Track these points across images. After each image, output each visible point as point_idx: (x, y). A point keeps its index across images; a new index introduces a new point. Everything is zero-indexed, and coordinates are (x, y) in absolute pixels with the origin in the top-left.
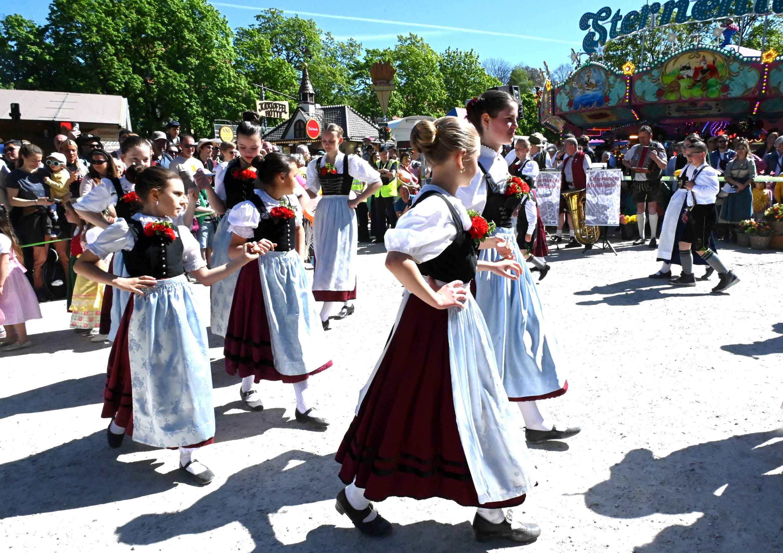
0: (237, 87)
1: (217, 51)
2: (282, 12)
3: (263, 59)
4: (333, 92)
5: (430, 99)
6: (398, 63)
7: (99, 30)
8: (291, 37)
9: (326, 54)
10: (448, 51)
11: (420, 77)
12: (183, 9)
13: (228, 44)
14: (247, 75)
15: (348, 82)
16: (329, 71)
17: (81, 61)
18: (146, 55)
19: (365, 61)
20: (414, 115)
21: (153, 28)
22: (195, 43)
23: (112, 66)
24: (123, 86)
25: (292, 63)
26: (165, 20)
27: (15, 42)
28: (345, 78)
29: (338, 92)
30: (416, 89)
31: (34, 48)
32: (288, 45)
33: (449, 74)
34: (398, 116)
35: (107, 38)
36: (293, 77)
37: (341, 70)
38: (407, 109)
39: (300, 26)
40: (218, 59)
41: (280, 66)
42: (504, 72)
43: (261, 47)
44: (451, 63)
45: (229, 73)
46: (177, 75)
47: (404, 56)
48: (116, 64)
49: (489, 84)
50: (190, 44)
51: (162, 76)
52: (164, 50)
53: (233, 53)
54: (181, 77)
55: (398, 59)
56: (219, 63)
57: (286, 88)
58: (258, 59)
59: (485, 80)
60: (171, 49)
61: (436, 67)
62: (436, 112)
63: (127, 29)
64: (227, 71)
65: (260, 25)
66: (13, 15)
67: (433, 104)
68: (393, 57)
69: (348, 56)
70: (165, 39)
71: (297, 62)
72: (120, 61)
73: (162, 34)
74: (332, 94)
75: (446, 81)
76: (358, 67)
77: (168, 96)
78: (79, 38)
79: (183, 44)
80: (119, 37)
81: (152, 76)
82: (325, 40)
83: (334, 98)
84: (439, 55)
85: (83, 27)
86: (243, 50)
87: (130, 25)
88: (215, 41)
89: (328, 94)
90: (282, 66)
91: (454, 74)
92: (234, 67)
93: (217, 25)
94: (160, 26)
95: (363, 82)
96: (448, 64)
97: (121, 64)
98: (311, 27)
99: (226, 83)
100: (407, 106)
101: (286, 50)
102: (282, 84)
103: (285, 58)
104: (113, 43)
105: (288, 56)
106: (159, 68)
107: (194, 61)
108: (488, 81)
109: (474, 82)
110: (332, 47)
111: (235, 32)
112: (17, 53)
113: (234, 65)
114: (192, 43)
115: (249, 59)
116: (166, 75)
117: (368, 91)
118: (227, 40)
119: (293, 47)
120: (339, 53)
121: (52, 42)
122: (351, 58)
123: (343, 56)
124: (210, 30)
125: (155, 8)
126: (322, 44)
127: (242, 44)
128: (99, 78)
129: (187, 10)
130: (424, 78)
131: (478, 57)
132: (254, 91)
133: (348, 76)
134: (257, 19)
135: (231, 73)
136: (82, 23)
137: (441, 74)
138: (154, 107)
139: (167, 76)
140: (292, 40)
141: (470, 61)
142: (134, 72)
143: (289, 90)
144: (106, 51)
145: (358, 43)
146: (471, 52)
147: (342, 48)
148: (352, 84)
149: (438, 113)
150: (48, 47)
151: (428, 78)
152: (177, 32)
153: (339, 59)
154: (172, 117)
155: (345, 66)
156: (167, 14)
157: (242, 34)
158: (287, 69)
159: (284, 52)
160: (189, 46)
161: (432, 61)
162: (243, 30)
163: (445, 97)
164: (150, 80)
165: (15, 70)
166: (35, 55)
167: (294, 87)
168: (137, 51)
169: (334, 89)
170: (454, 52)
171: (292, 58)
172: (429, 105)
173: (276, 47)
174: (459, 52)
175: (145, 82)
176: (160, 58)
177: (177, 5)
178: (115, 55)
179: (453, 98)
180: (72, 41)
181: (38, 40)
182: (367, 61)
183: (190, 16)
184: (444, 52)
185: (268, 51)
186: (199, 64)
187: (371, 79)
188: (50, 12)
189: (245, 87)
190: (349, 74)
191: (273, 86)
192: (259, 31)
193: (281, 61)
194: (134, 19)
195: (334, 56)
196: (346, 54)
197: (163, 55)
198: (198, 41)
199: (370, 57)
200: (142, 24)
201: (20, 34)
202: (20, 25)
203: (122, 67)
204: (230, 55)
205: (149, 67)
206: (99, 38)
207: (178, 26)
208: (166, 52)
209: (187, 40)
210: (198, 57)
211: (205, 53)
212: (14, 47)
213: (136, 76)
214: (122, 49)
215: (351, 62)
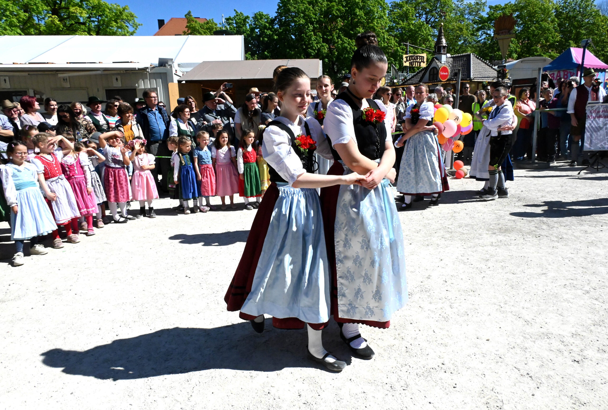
0: (388, 46)
1: (378, 21)
3: (409, 23)
4: (459, 43)
5: (542, 43)
6: (517, 13)
7: (305, 15)
8: (430, 4)
9: (456, 13)
11: (535, 24)
13: (385, 14)
14: (395, 36)
15: (472, 35)
16: (458, 27)
17: (293, 37)
18: (331, 29)
19: (487, 16)
20: (527, 57)
21: (337, 9)
22: (363, 17)
23: (310, 39)
24: (316, 51)
25: (429, 24)
27: (259, 30)
28: (470, 31)
29: (463, 43)
30: (531, 34)
31: (269, 32)
32: (428, 10)
33: (564, 18)
34: (513, 58)
35: (309, 21)
36: (429, 35)
37: (467, 25)
38: (521, 51)
40: (377, 27)
41: (420, 27)
43: (407, 14)
44: (567, 8)
45: (384, 36)
46: (351, 41)
47: (522, 8)
48: (313, 38)
49: (603, 24)
50: (359, 18)
51: (340, 42)
52: (342, 24)
53: (388, 21)
55: (517, 10)
56: (378, 29)
57: (424, 43)
58: (405, 24)
59: (600, 20)
60: (347, 23)
61: (552, 13)
62: (548, 52)
63: (321, 13)
64: (383, 35)
66: (258, 13)
67: (546, 45)
68: (512, 9)
69: (474, 13)
70: (343, 18)
71: (433, 22)
72: (315, 34)
73: (342, 13)
74: (458, 45)
75: (559, 25)
76: (482, 21)
77: (342, 56)
78: (292, 22)
79: (354, 19)
80: (316, 19)
81: (335, 43)
83: (460, 48)
84: (555, 2)
85: (296, 15)
86: (394, 18)
87: (323, 9)
88: (376, 14)
89: (455, 45)
90: (421, 27)
91: (568, 18)
92: (387, 31)
94: (341, 8)
95: (485, 33)
96: (564, 10)
97: (316, 37)
99: (382, 43)
100: (522, 49)
101: (425, 14)
102: (420, 41)
103: (424, 20)
104: (312, 23)
105: (426, 18)
106: (339, 37)
107: (361, 30)
108: (602, 21)
109: (588, 23)
110: (461, 8)
111: (390, 6)
112: (259, 36)
113: (388, 30)
114: (361, 17)
115: (398, 24)
116: (343, 41)
117: (488, 40)
118: (384, 12)
119: (431, 11)
120: (466, 12)
121: (278, 27)
122: (476, 14)
123: (470, 14)
124: (373, 6)
126: (453, 5)
127: (394, 14)
128: (303, 47)
130: (539, 24)
132: (400, 48)
133: (473, 29)
135: (386, 36)
136: (295, 13)
137: (556, 20)
138: (333, 64)
139: (344, 42)
140: (431, 7)
141: (586, 5)
142: (323, 42)
143: (425, 44)
144: (307, 29)
148: (476, 36)
149: (550, 53)
150: (276, 30)
151: (544, 24)
152: (351, 11)
153: (467, 17)
154: (344, 70)
155: (471, 21)
157: (395, 6)
158: (425, 29)
159: (424, 16)
160: (359, 19)
161: (549, 9)
162: (395, 3)
163: (558, 39)
164: (333, 46)
165: (258, 47)
166: (269, 36)
167: (430, 42)
168: (326, 27)
169: (460, 41)
171: (430, 20)
172: (541, 47)
173: (418, 13)
175: (329, 48)
176: (340, 30)
178: (313, 31)
179: (565, 39)
180: (289, 25)
181: (271, 27)
182: (489, 16)
185: (413, 16)
186: (364, 31)
187: (492, 30)
188: (278, 8)
189: (395, 45)
190: (474, 27)
191: (414, 42)
192: (407, 3)
193: (421, 23)
194: (325, 5)
195: (462, 15)
196: (473, 11)
197: (341, 28)
198: (364, 16)
199: (493, 12)
200: (330, 8)
201: (262, 24)
202: (261, 18)
203: (316, 39)
204: (386, 23)
205: (333, 37)
206: (304, 21)
207: (352, 6)
208: (343, 26)
209: (358, 16)
210: (364, 27)
211: (368, 23)
212: (257, 33)
213: (324, 44)
214: (317, 27)
215: (476, 18)
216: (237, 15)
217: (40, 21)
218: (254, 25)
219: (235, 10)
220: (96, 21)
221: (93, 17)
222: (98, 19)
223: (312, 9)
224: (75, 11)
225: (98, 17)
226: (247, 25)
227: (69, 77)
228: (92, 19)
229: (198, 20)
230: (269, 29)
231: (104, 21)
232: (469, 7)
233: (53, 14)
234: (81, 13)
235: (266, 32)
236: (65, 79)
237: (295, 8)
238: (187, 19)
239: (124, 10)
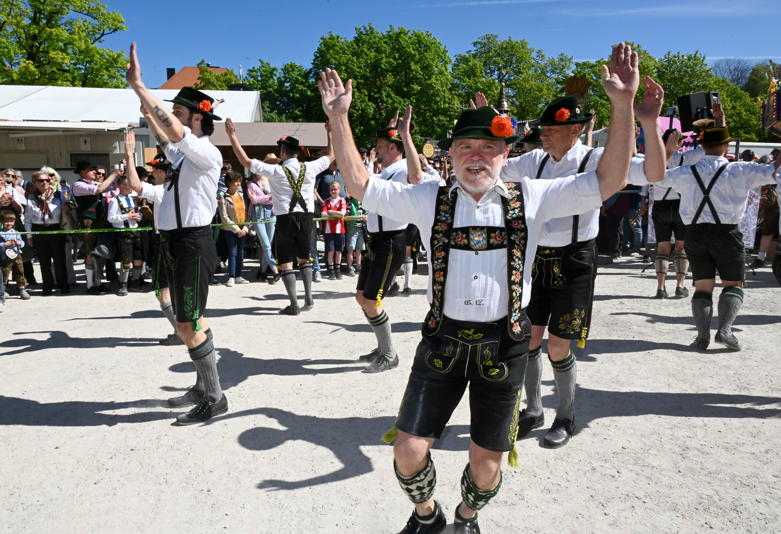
0: (450, 108)
1: (436, 77)
2: (496, 36)
3: (476, 81)
7: (347, 68)
8: (503, 58)
9: (536, 71)
10: (667, 56)
12: (412, 44)
13: (446, 70)
14: (459, 96)
16: (537, 87)
18: (379, 85)
19: (573, 75)
21: (387, 62)
22: (418, 72)
24: (360, 112)
26: (397, 55)
27: (289, 84)
31: (300, 87)
32: (501, 65)
33: (668, 79)
39: (512, 48)
40: (436, 84)
42: (742, 71)
43: (474, 70)
44: (671, 68)
45: (444, 95)
46: (402, 100)
50: (414, 73)
51: (390, 101)
53: (450, 77)
54: (404, 102)
56: (437, 87)
58: (471, 81)
59: (712, 82)
60: (399, 78)
61: (653, 73)
63: (367, 66)
64: (443, 94)
65: (477, 50)
66: (289, 63)
69: (558, 71)
70: (395, 71)
71: (507, 81)
72: (359, 91)
73: (393, 67)
76: (566, 80)
79: (409, 74)
80: (360, 72)
81: (383, 102)
82: (536, 58)
84: (657, 60)
86: (458, 74)
87: (369, 62)
88: (436, 69)
90: (491, 86)
91: (673, 79)
93: (439, 55)
94: (392, 60)
96: (667, 70)
97: (360, 94)
98: (523, 47)
99: (441, 104)
101: (498, 70)
103: (497, 77)
105: (499, 75)
106: (388, 96)
107: (417, 87)
110: (542, 63)
111: (453, 59)
112: (290, 92)
113: (450, 88)
114: (416, 72)
115: (463, 81)
116: (393, 100)
118: (445, 67)
119: (505, 67)
120: (548, 69)
121: (313, 81)
122: (560, 72)
123: (553, 72)
124: (433, 60)
125: (389, 46)
126: (533, 61)
127: (458, 69)
129: (415, 45)
131: (704, 58)
134: (474, 46)
135: (446, 95)
139: (394, 102)
140: (504, 62)
141: (694, 64)
142: (369, 100)
145: (569, 57)
146: (695, 55)
147: (552, 63)
150: (310, 85)
152: (405, 65)
153: (549, 75)
155: (554, 81)
156: (398, 51)
157: (460, 60)
158: (496, 88)
159: (496, 73)
160: (414, 75)
161: (650, 68)
162: (461, 56)
164: (380, 106)
165: (287, 104)
166: (301, 92)
168: (373, 83)
170: (675, 57)
171: (503, 78)
173: (490, 68)
174: (680, 56)
175: (378, 108)
176: (390, 87)
177: (407, 42)
181: (304, 81)
182: (576, 75)
183: (417, 50)
184: (663, 58)
185: (482, 73)
186: (421, 89)
188: (314, 58)
190: (558, 88)
192: (474, 56)
193: (491, 82)
194: (373, 57)
195: (543, 73)
196: (556, 69)
197: (393, 84)
198: (421, 70)
199: (579, 70)
200: (379, 60)
201: (293, 77)
202: (293, 70)
203: (360, 96)
204: (447, 79)
205: (381, 95)
206: (346, 75)
207: (406, 59)
208: (395, 82)
209: (413, 70)
210: (420, 84)
211: (426, 80)
212: (288, 87)
213: (370, 103)
214: (362, 82)
215: (560, 76)
216: (263, 66)
217: (13, 67)
218: (284, 77)
219: (260, 60)
220: (82, 69)
221: (79, 64)
222: (86, 66)
223: (355, 61)
224: (56, 56)
225: (85, 64)
226: (275, 78)
227: (25, 138)
228: (78, 66)
229: (212, 70)
230: (302, 83)
231: (92, 68)
232: (551, 64)
233: (27, 59)
234: (64, 58)
235: (298, 87)
236: (20, 139)
237: (336, 59)
238: (200, 69)
239: (119, 56)
